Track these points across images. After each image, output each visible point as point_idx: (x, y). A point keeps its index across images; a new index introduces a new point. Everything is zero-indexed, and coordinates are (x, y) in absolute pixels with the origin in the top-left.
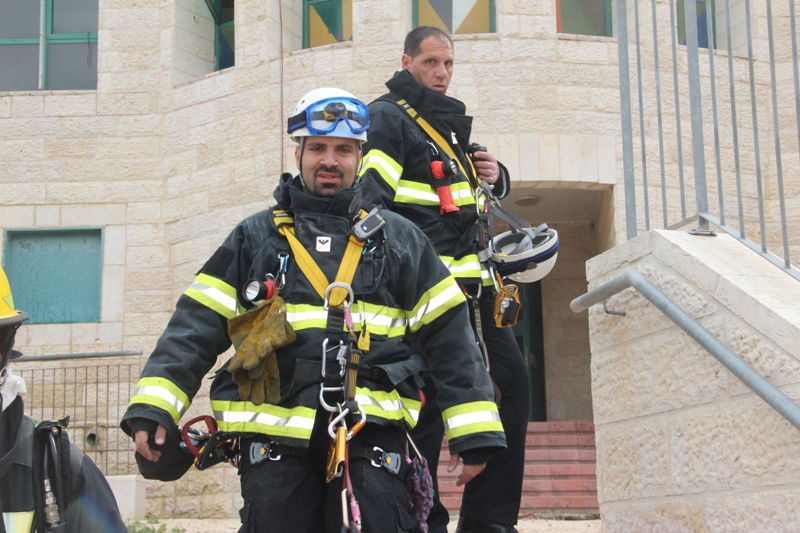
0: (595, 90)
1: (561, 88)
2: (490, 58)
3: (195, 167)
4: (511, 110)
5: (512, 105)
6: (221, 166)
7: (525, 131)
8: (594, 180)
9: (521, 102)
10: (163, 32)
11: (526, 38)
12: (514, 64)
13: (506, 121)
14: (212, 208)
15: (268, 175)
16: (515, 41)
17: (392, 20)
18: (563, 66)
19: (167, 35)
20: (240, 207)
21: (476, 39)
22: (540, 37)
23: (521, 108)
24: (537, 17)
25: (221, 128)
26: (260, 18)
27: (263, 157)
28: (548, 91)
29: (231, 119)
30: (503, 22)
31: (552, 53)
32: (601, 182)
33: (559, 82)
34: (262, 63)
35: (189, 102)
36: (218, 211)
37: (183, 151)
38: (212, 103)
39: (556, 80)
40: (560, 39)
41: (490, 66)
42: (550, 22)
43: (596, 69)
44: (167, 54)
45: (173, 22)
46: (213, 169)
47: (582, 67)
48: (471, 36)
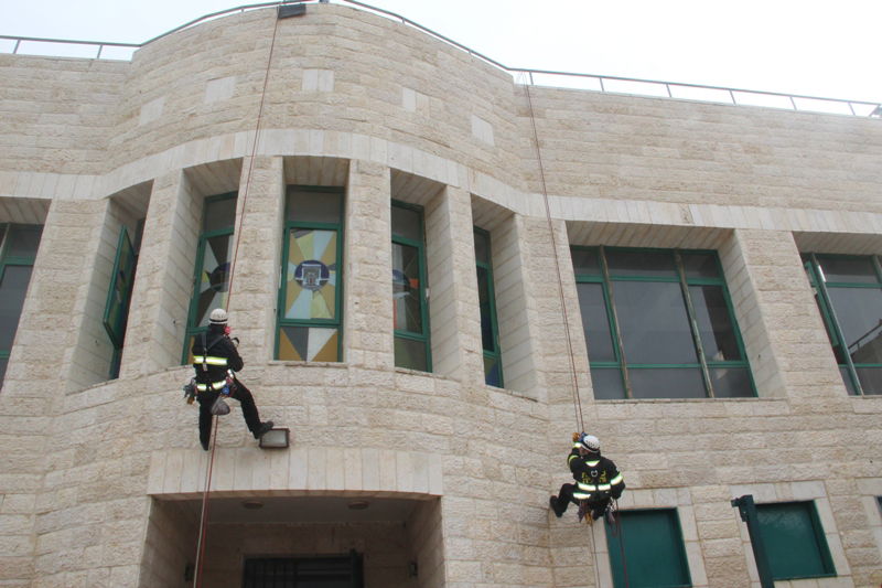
0: (425, 415)
1: (398, 412)
2: (340, 383)
3: (72, 464)
4: (356, 428)
5: (357, 423)
6: (93, 465)
7: (367, 447)
8: (425, 492)
9: (364, 421)
10: (68, 350)
11: (369, 369)
12: (359, 389)
13: (351, 437)
14: (79, 502)
15: (132, 475)
16: (360, 371)
17: (256, 346)
18: (400, 394)
19: (69, 353)
20: (104, 503)
21: (327, 366)
22: (381, 369)
23: (365, 427)
24: (380, 353)
25: (100, 431)
26: (145, 340)
27: (130, 458)
28: (387, 413)
29: (107, 423)
30: (351, 355)
31: (391, 383)
32: (431, 493)
33: (397, 407)
34: (141, 376)
35: (76, 408)
36: (83, 505)
37: (64, 449)
38: (95, 409)
39: (394, 404)
40: (397, 372)
41: (337, 389)
42: (388, 358)
43: (426, 398)
44: (66, 369)
45: (76, 343)
46: (85, 467)
47: (414, 396)
48: (324, 364)
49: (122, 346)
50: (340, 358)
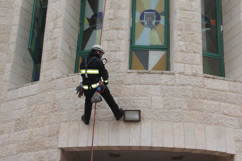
0: (223, 104)
1: (205, 101)
2: (170, 83)
3: (13, 130)
4: (180, 110)
5: (180, 108)
6: (26, 130)
7: (187, 122)
8: (224, 151)
9: (185, 106)
10: (7, 64)
11: (187, 75)
12: (181, 87)
13: (177, 116)
14: (18, 152)
15: (49, 136)
16: (182, 76)
17: (120, 62)
18: (206, 90)
19: (9, 66)
20: (33, 152)
21: (162, 73)
22: (195, 75)
23: (185, 110)
24: (193, 65)
25: (29, 111)
26: (54, 58)
27: (48, 126)
28: (199, 102)
29: (34, 107)
30: (176, 67)
31: (201, 83)
32: (228, 152)
33: (205, 98)
34: (53, 79)
35: (14, 98)
36: (21, 154)
37: (8, 122)
38: (26, 98)
39: (203, 97)
40: (205, 77)
41: (170, 87)
42: (199, 68)
43: (223, 93)
44: (7, 75)
45: (12, 60)
46: (22, 131)
47: (216, 91)
48: (160, 72)
49: (40, 62)
50: (168, 68)
